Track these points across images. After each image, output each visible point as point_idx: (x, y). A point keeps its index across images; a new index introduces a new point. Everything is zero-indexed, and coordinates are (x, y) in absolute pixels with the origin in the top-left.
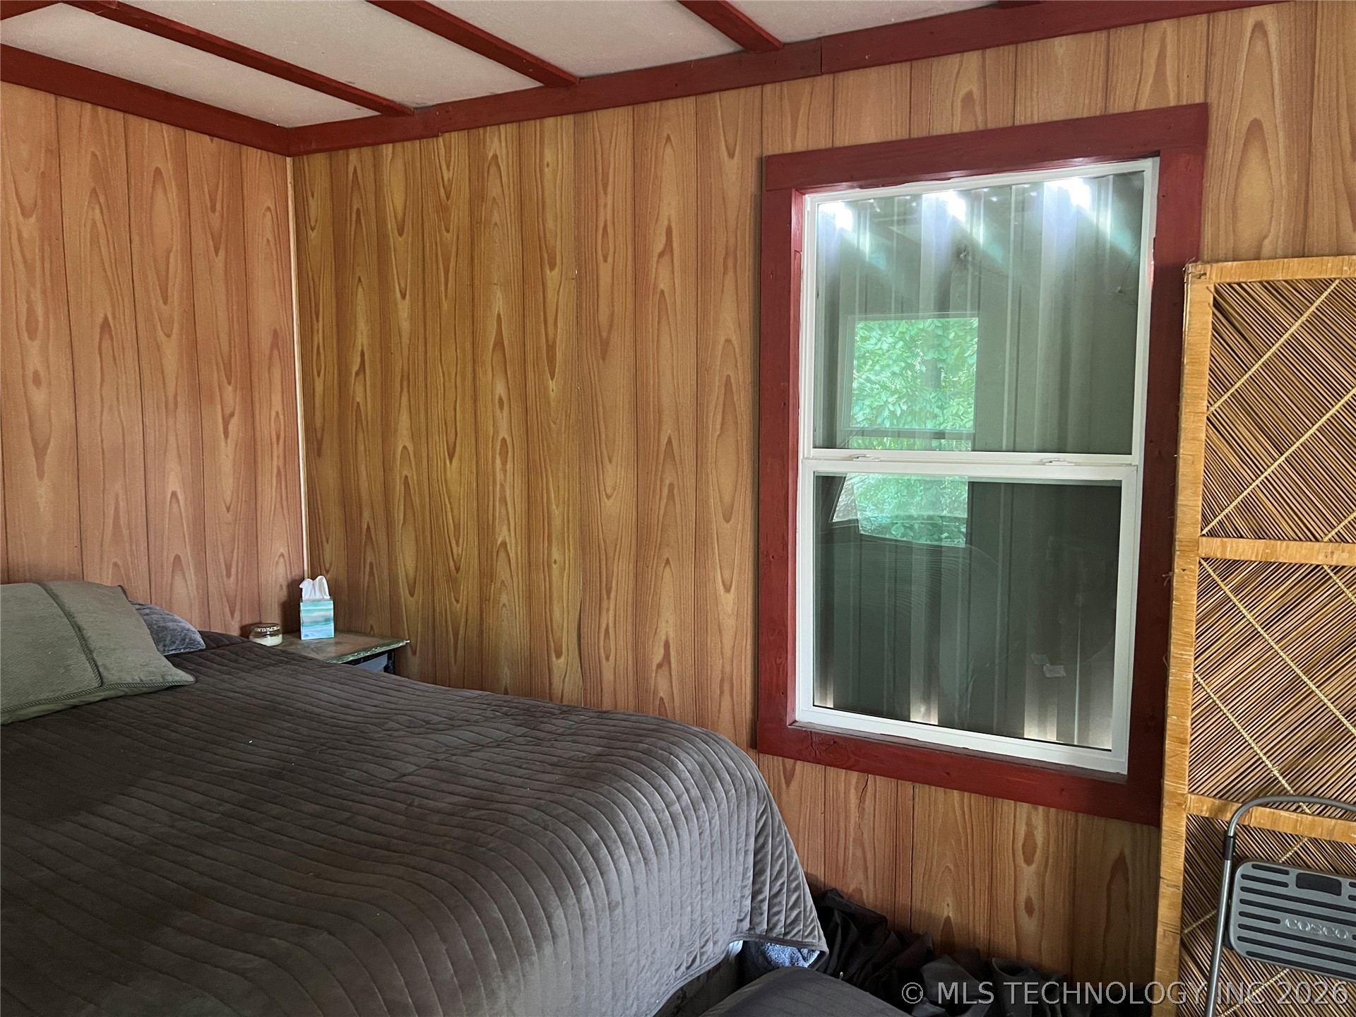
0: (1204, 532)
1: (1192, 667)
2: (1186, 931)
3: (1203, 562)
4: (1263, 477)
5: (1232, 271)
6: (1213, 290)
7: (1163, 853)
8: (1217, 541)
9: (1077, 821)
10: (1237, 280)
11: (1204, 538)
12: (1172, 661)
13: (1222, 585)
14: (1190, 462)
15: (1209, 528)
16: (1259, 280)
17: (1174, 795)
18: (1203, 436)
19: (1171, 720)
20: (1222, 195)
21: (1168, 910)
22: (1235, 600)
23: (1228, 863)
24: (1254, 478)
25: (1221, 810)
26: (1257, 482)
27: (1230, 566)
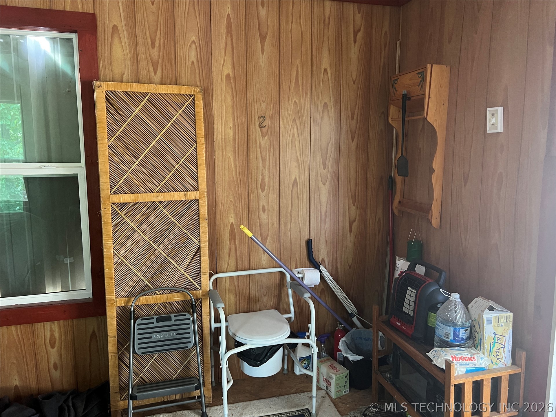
0: (112, 193)
1: (112, 248)
2: (120, 353)
3: (112, 205)
4: (131, 169)
5: (111, 86)
6: (105, 93)
7: (108, 325)
8: (117, 196)
9: (73, 323)
10: (114, 90)
11: (112, 195)
12: (104, 247)
13: (120, 213)
14: (103, 164)
15: (113, 191)
16: (122, 90)
17: (110, 301)
18: (107, 153)
19: (106, 271)
20: (105, 54)
21: (112, 347)
22: (126, 219)
23: (132, 321)
24: (128, 170)
25: (128, 302)
26: (129, 171)
27: (122, 206)
